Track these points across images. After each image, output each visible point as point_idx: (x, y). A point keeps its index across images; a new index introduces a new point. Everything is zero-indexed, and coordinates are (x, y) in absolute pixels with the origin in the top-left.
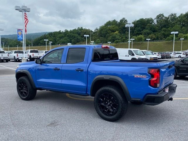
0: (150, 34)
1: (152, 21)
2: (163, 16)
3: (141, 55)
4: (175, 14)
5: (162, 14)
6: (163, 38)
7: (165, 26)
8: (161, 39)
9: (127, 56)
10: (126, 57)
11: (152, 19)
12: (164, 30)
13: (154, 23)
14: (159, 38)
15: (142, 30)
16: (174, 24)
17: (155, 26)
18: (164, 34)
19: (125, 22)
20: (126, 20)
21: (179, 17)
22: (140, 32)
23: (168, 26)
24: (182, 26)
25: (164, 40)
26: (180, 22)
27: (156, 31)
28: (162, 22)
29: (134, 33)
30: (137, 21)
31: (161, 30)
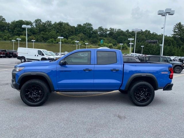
0: (30, 36)
1: (31, 24)
2: (41, 21)
3: (49, 55)
4: (50, 22)
5: (39, 19)
6: (42, 40)
7: (43, 30)
8: (41, 41)
9: (37, 56)
10: (35, 57)
11: (31, 22)
12: (43, 34)
13: (33, 26)
14: (39, 40)
15: (22, 31)
16: (50, 29)
17: (34, 29)
18: (42, 37)
19: (2, 20)
20: (4, 19)
21: (54, 24)
22: (21, 33)
23: (46, 31)
24: (56, 32)
25: (43, 42)
26: (55, 28)
27: (36, 34)
28: (40, 26)
29: (14, 33)
30: (17, 22)
31: (40, 33)
